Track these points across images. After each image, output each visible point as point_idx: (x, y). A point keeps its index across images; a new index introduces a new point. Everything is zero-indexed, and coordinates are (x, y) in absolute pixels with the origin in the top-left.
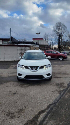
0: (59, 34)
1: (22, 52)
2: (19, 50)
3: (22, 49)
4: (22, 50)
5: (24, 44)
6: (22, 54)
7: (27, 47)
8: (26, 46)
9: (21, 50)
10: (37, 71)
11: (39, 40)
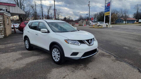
0: (18, 2)
10: (93, 45)
11: (9, 6)
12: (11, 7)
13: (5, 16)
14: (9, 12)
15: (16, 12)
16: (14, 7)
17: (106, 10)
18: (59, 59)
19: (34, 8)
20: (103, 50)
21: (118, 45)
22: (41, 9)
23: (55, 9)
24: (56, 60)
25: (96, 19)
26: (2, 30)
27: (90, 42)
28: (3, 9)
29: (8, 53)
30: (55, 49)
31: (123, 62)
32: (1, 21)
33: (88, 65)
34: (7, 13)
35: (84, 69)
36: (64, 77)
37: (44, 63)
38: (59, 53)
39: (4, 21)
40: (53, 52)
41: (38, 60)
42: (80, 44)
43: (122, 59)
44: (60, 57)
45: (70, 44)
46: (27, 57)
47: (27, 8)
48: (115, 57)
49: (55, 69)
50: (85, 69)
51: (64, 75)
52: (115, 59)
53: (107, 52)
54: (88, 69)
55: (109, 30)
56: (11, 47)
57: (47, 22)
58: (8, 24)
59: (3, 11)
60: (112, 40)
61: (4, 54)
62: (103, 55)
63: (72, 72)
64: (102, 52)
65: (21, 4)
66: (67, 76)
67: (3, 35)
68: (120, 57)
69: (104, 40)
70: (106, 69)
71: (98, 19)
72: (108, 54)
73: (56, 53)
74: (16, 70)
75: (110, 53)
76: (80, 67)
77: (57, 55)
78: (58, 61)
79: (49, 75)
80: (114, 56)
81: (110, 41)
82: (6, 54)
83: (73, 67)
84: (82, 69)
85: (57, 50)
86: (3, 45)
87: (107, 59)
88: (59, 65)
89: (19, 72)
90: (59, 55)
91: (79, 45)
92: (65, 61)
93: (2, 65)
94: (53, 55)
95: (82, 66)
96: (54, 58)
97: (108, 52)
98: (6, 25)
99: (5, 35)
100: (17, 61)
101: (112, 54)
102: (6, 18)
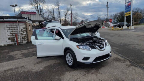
0: (38, 9)
1: (12, 32)
2: (7, 29)
3: (13, 26)
4: (13, 29)
5: (16, 20)
6: (13, 34)
7: (22, 24)
8: (20, 22)
9: (11, 29)
10: (105, 50)
11: (30, 14)
12: (32, 16)
13: (27, 24)
14: (30, 20)
15: (37, 20)
16: (34, 15)
17: (126, 10)
18: (72, 63)
19: (52, 13)
20: (118, 55)
21: (136, 49)
22: (58, 14)
23: (71, 13)
24: (69, 64)
25: (116, 19)
26: (25, 37)
27: (101, 47)
28: (26, 18)
29: (30, 57)
30: (69, 54)
31: (138, 67)
32: (24, 29)
33: (100, 70)
34: (29, 21)
35: (95, 73)
36: (76, 80)
37: (59, 67)
38: (72, 58)
39: (26, 29)
40: (67, 57)
41: (55, 63)
42: (91, 49)
43: (138, 64)
44: (73, 61)
45: (82, 49)
46: (45, 61)
47: (46, 14)
48: (130, 62)
49: (68, 72)
50: (97, 73)
51: (76, 78)
52: (130, 64)
53: (122, 57)
54: (99, 73)
55: (130, 32)
56: (32, 52)
57: (61, 29)
58: (30, 31)
59: (26, 20)
60: (130, 44)
61: (27, 58)
62: (117, 60)
63: (84, 75)
64: (117, 57)
65: (41, 11)
66: (79, 79)
67: (26, 41)
68: (137, 63)
69: (122, 44)
70: (117, 74)
71: (118, 19)
72: (123, 59)
73: (69, 57)
74: (36, 72)
75: (125, 58)
76: (92, 71)
77: (71, 60)
78: (71, 65)
79: (63, 78)
80: (129, 60)
81: (129, 45)
82: (29, 57)
83: (85, 71)
84: (94, 73)
85: (70, 55)
86: (26, 50)
87: (122, 64)
88: (72, 69)
89: (39, 74)
90: (72, 59)
91: (90, 51)
92: (77, 66)
93: (25, 68)
94: (67, 60)
95: (95, 70)
96: (68, 62)
97: (124, 57)
98: (28, 32)
99: (27, 41)
100: (37, 64)
101: (128, 58)
102: (28, 26)
